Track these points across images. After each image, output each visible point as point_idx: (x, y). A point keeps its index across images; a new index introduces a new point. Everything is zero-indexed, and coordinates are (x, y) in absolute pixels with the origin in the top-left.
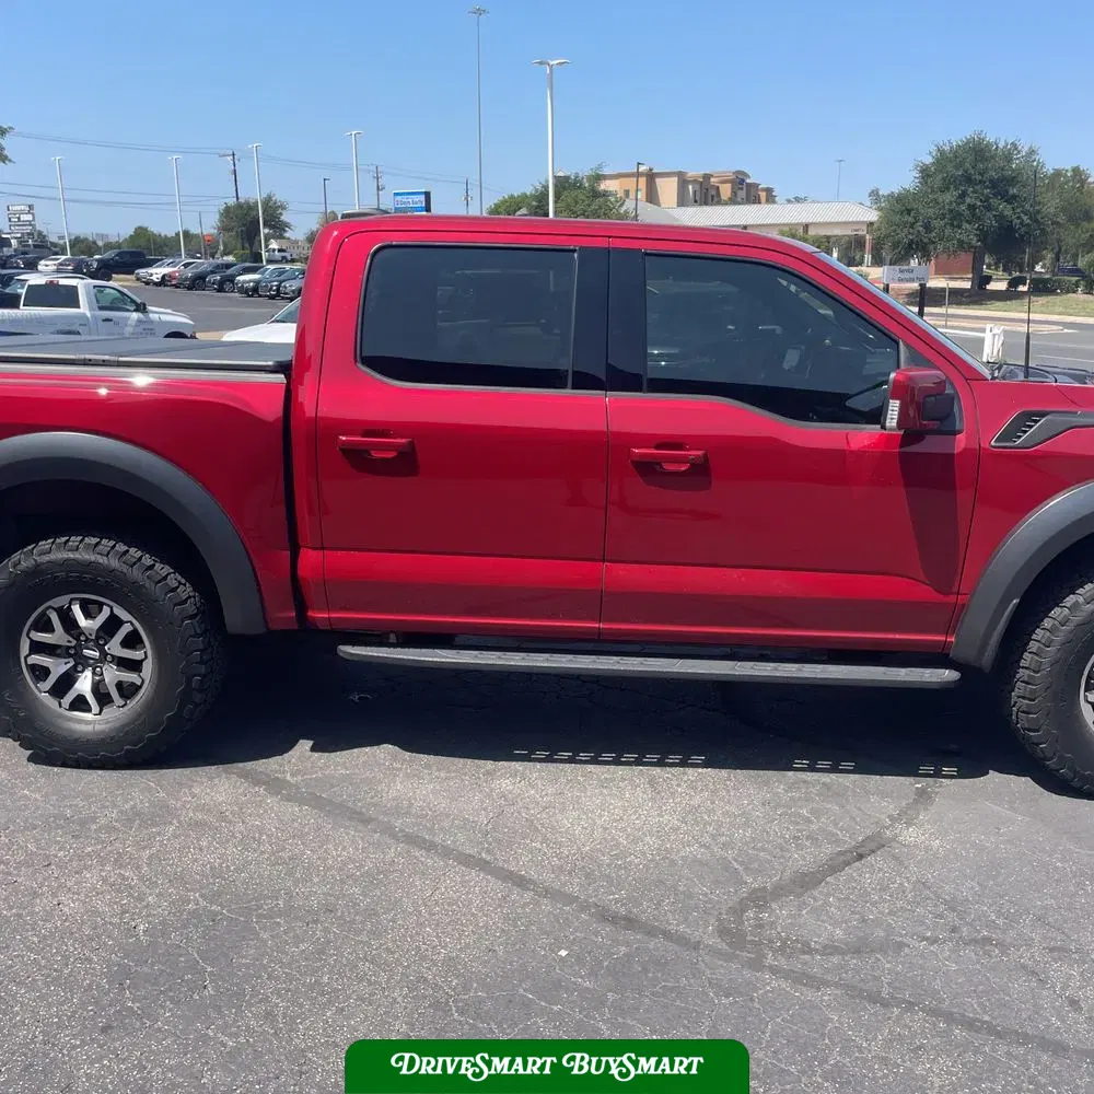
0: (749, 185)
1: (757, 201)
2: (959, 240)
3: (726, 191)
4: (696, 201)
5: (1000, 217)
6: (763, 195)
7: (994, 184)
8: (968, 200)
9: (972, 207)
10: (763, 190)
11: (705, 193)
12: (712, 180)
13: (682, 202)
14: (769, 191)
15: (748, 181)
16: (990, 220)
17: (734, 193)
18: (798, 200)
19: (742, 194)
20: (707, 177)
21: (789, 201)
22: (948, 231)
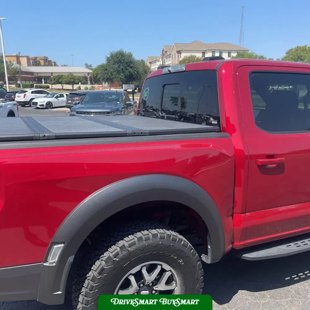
0: (49, 61)
1: (52, 65)
2: (120, 78)
3: (42, 62)
4: (33, 65)
5: (130, 72)
6: (53, 64)
7: (127, 63)
8: (121, 67)
9: (122, 69)
10: (53, 62)
11: (36, 63)
12: (37, 59)
13: (29, 65)
14: (55, 63)
15: (48, 60)
16: (127, 73)
17: (45, 63)
18: (65, 66)
19: (47, 63)
20: (36, 58)
21: (62, 66)
22: (117, 75)
